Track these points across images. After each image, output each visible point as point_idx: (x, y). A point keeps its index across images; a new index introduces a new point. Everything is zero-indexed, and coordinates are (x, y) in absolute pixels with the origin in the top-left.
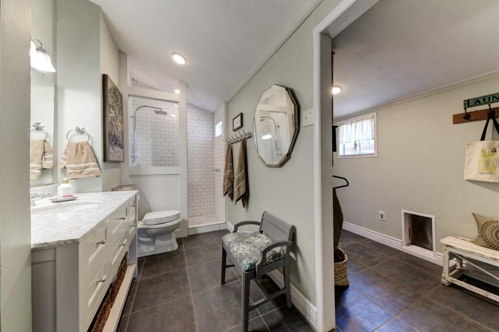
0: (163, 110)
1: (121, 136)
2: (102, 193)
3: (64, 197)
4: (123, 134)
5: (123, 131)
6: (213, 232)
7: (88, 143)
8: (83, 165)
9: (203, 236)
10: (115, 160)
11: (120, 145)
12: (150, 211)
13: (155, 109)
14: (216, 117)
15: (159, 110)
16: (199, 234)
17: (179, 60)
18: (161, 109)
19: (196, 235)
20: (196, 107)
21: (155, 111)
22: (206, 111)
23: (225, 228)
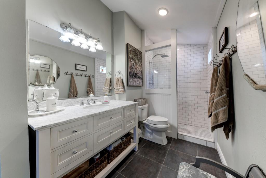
0: (166, 54)
1: (140, 73)
2: (126, 101)
3: (105, 101)
4: (142, 72)
5: (142, 70)
6: (199, 145)
7: (120, 78)
8: (119, 88)
9: (188, 145)
10: (135, 85)
11: (139, 78)
12: (154, 114)
13: (160, 55)
14: (209, 47)
15: (164, 55)
16: (186, 141)
17: (163, 13)
18: (165, 54)
19: (184, 141)
20: (190, 45)
21: (161, 56)
22: (200, 45)
23: (213, 147)
